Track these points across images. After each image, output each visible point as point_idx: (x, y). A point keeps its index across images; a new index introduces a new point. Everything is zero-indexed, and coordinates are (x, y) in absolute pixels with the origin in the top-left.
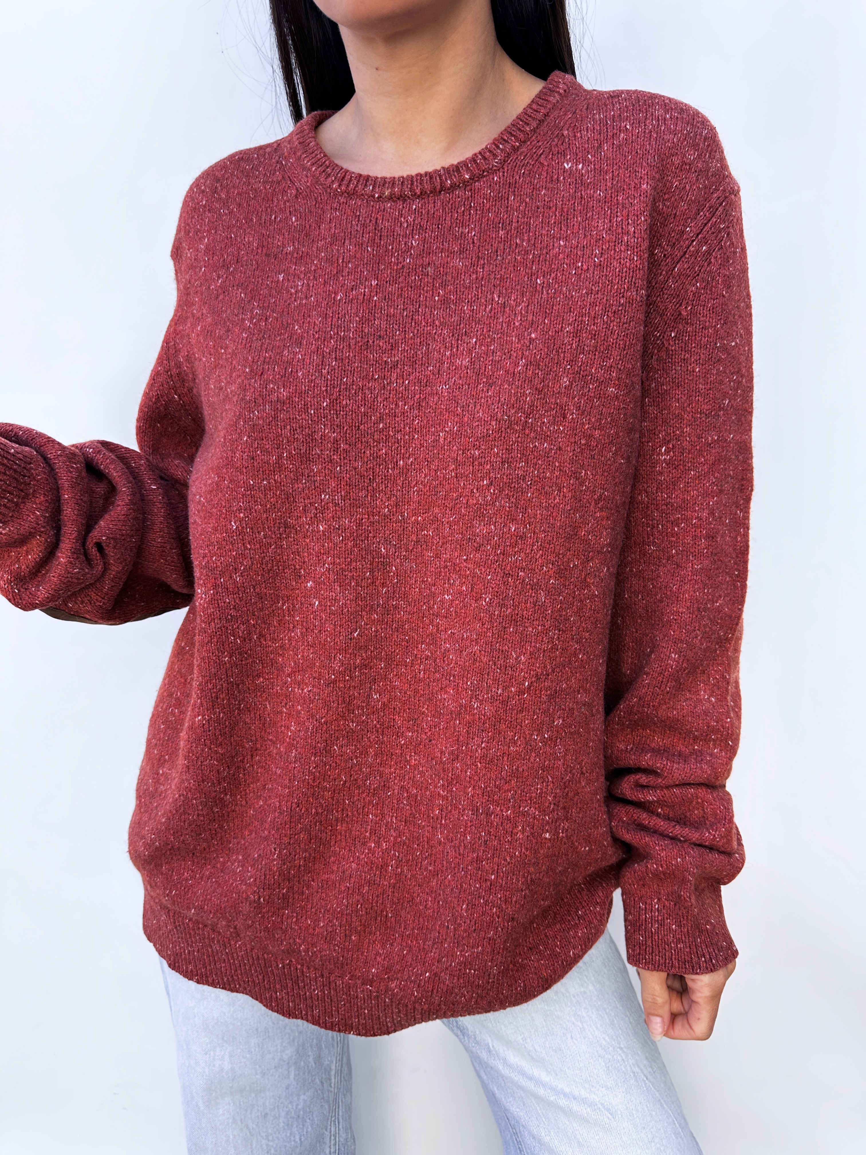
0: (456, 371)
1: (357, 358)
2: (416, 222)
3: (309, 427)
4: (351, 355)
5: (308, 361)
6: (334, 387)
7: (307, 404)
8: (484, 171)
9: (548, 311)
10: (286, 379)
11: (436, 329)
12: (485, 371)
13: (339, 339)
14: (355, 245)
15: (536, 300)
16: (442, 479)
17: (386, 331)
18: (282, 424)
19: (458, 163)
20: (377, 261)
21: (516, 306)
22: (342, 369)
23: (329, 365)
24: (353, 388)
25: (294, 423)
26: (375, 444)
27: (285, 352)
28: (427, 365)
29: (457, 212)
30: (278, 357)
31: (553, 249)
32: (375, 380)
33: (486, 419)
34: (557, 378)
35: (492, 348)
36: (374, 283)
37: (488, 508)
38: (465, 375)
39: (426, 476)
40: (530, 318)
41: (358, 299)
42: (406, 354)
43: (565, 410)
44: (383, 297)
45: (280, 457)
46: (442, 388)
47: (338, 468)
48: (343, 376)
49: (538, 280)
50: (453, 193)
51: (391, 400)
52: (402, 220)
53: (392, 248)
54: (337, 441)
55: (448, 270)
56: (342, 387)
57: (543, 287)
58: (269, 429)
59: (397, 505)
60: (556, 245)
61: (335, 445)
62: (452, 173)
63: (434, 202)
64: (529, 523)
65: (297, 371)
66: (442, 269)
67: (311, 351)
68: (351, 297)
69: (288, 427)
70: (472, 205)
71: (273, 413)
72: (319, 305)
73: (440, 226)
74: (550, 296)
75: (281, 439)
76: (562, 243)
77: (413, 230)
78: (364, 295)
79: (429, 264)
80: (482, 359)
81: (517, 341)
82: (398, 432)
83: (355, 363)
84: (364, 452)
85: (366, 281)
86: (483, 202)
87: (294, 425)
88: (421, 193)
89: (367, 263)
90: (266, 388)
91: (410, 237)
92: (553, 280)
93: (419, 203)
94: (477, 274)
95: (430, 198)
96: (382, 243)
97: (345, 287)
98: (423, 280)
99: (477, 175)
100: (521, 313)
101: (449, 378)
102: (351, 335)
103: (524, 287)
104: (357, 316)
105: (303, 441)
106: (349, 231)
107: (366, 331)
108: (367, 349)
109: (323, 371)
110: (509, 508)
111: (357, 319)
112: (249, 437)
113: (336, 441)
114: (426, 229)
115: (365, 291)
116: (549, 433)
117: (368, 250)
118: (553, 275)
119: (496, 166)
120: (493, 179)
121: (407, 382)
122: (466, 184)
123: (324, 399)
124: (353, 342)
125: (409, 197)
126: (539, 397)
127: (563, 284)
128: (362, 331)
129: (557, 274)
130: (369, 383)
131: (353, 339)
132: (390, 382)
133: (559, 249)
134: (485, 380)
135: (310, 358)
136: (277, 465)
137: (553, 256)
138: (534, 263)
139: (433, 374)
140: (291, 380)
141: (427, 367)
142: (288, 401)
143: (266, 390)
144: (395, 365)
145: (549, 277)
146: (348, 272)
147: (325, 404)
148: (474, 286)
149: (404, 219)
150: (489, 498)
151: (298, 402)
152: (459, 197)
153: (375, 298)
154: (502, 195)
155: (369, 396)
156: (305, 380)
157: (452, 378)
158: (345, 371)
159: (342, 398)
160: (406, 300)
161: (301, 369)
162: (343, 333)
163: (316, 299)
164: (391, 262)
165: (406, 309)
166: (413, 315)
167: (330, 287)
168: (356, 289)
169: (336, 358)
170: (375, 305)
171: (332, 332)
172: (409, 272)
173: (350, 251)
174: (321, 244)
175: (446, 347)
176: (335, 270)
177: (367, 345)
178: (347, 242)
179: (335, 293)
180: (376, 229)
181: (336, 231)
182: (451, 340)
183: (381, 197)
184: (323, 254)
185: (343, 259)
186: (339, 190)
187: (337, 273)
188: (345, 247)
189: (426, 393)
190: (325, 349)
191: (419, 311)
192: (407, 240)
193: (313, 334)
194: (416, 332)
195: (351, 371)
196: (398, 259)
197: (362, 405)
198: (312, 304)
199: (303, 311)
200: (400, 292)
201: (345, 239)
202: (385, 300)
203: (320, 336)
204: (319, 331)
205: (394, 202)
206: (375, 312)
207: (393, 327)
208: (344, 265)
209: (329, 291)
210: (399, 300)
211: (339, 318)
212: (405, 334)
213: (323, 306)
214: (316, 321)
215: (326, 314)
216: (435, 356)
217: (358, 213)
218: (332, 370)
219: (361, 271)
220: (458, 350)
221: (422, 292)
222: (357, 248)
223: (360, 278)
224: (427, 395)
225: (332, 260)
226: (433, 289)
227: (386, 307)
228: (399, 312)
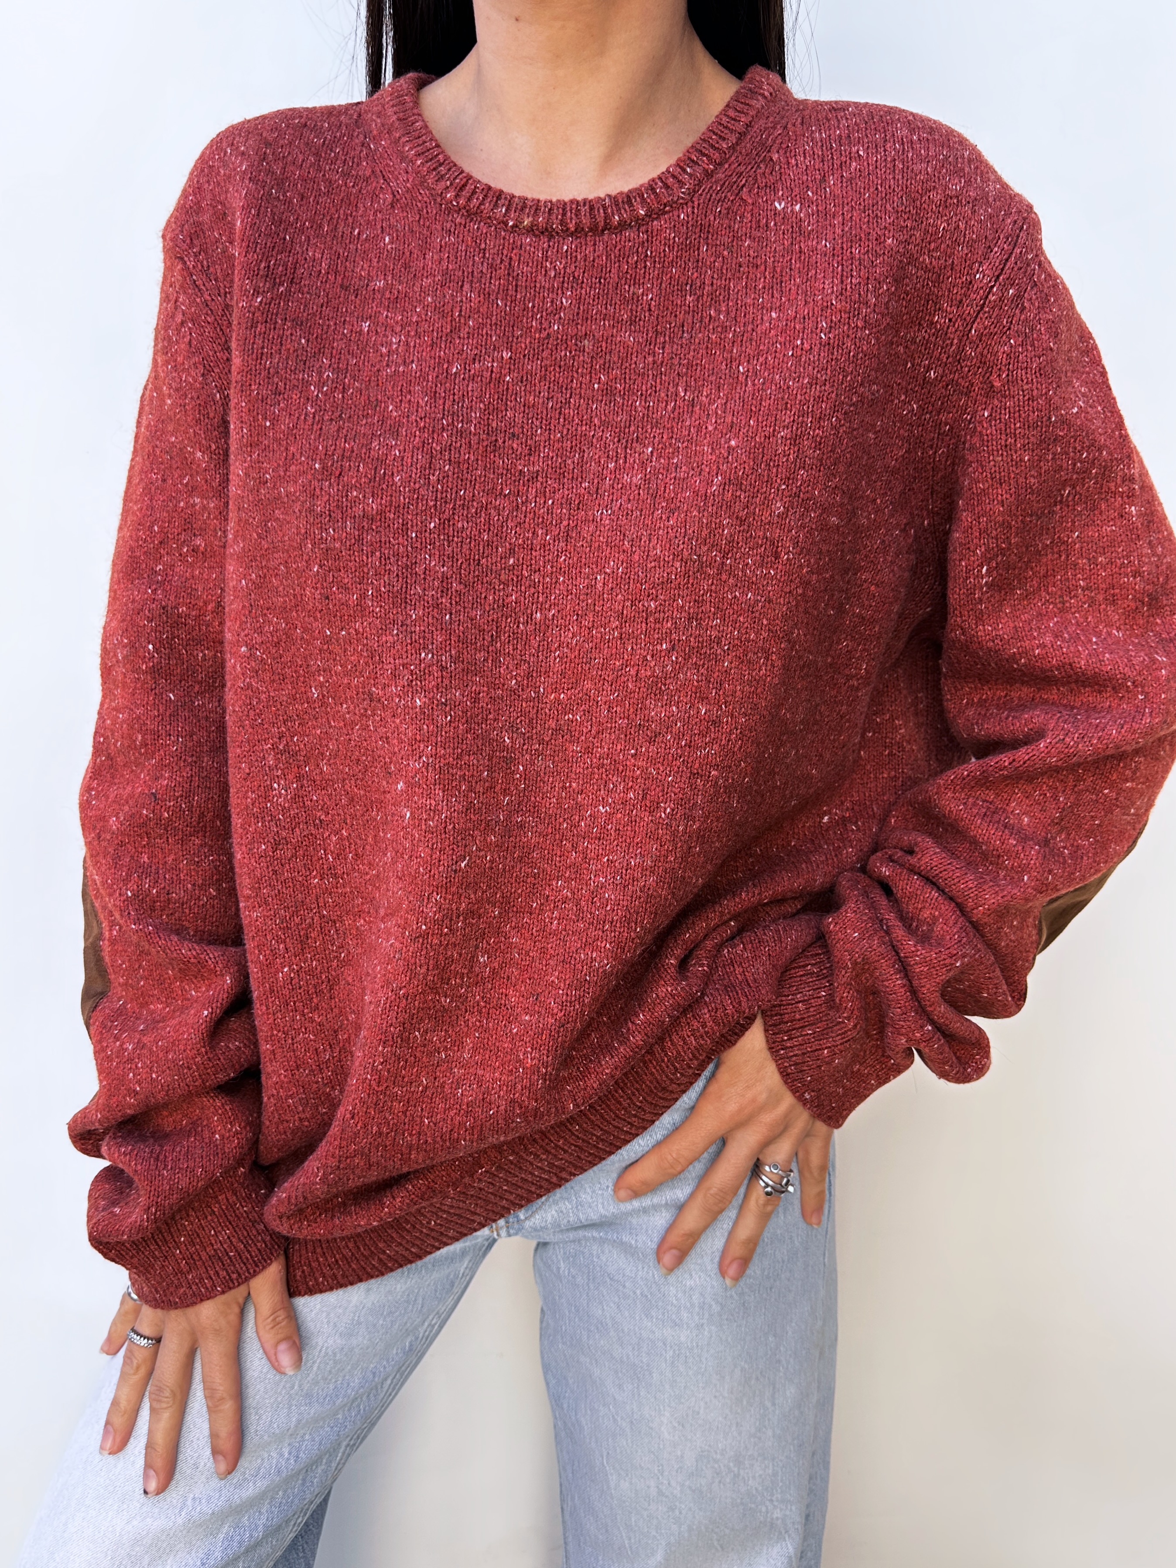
0: (623, 491)
1: (480, 462)
2: (568, 270)
3: (408, 555)
4: (472, 458)
5: (409, 460)
6: (446, 502)
7: (407, 523)
8: (665, 206)
9: (754, 409)
10: (376, 484)
11: (595, 430)
12: (664, 492)
13: (454, 432)
14: (479, 292)
15: (737, 395)
16: (599, 641)
17: (522, 427)
18: (369, 549)
19: (630, 191)
20: (511, 323)
21: (709, 404)
22: (458, 477)
23: (440, 469)
24: (473, 506)
25: (386, 548)
26: (501, 586)
27: (375, 444)
28: (580, 479)
29: (628, 262)
30: (364, 450)
31: (762, 324)
32: (505, 496)
33: (666, 559)
34: (767, 503)
35: (675, 461)
36: (506, 355)
37: (668, 682)
38: (637, 497)
39: (574, 635)
40: (729, 419)
41: (482, 376)
42: (550, 462)
43: (778, 547)
44: (519, 378)
45: (363, 596)
46: (602, 513)
47: (447, 617)
48: (459, 487)
49: (741, 368)
50: (621, 234)
51: (527, 526)
52: (548, 265)
53: (533, 307)
54: (447, 578)
55: (614, 347)
56: (458, 503)
57: (747, 376)
58: (350, 555)
59: (529, 676)
60: (765, 318)
61: (444, 584)
62: (621, 205)
63: (595, 245)
64: (725, 703)
65: (393, 475)
66: (604, 344)
67: (414, 447)
68: (472, 372)
69: (378, 554)
70: (649, 253)
71: (356, 533)
72: (424, 377)
73: (602, 281)
74: (756, 387)
75: (366, 571)
76: (774, 315)
77: (563, 282)
78: (492, 371)
79: (586, 334)
80: (660, 476)
81: (710, 451)
82: (535, 572)
83: (476, 469)
84: (485, 597)
85: (494, 350)
86: (664, 250)
87: (386, 551)
88: (576, 230)
89: (496, 324)
90: (347, 496)
91: (560, 292)
92: (761, 365)
93: (572, 242)
94: (654, 356)
95: (588, 239)
96: (518, 297)
97: (464, 355)
98: (576, 358)
99: (656, 210)
100: (717, 413)
101: (612, 500)
102: (473, 429)
103: (720, 378)
104: (481, 401)
105: (398, 575)
106: (470, 270)
107: (494, 425)
108: (495, 451)
109: (431, 477)
110: (698, 681)
111: (482, 405)
112: (320, 566)
113: (445, 578)
114: (583, 282)
115: (492, 366)
116: (754, 579)
117: (498, 305)
118: (761, 360)
119: (683, 198)
120: (679, 216)
121: (550, 502)
122: (640, 222)
123: (431, 518)
124: (474, 439)
125: (557, 233)
126: (742, 528)
127: (776, 370)
128: (489, 425)
129: (766, 358)
130: (495, 500)
131: (475, 434)
132: (526, 501)
133: (770, 323)
134: (664, 504)
135: (412, 457)
136: (359, 608)
137: (762, 333)
138: (736, 344)
139: (589, 492)
140: (384, 486)
141: (581, 483)
142: (378, 517)
143: (347, 500)
144: (534, 477)
145: (755, 362)
146: (468, 333)
147: (432, 525)
148: (650, 372)
149: (551, 264)
150: (669, 668)
151: (394, 519)
152: (630, 241)
153: (508, 378)
154: (691, 242)
155: (496, 518)
156: (405, 487)
157: (617, 501)
158: (462, 480)
159: (456, 518)
160: (552, 385)
161: (398, 472)
162: (460, 425)
163: (419, 368)
164: (532, 326)
165: (552, 397)
166: (561, 408)
167: (440, 351)
168: (480, 361)
169: (450, 460)
170: (508, 389)
171: (444, 422)
172: (557, 344)
173: (471, 301)
174: (426, 282)
175: (608, 456)
176: (448, 327)
177: (495, 445)
178: (467, 287)
179: (448, 362)
180: (509, 274)
181: (450, 267)
182: (617, 448)
183: (517, 226)
184: (429, 299)
185: (461, 311)
186: (455, 203)
187: (451, 331)
188: (464, 293)
189: (577, 519)
190: (434, 445)
191: (570, 402)
192: (555, 296)
193: (416, 421)
194: (565, 432)
195: (471, 482)
196: (541, 323)
197: (484, 531)
198: (413, 374)
199: (400, 384)
200: (543, 372)
201: (463, 281)
202: (522, 382)
203: (427, 425)
204: (425, 417)
205: (536, 236)
206: (507, 399)
207: (532, 422)
208: (462, 321)
209: (440, 357)
210: (542, 384)
211: (454, 400)
212: (550, 434)
213: (430, 379)
214: (420, 401)
215: (436, 392)
216: (592, 468)
217: (483, 246)
218: (444, 478)
219: (487, 334)
220: (625, 462)
221: (575, 375)
222: (482, 298)
223: (486, 344)
224: (579, 522)
225: (443, 311)
226: (591, 373)
227: (523, 393)
228: (541, 401)
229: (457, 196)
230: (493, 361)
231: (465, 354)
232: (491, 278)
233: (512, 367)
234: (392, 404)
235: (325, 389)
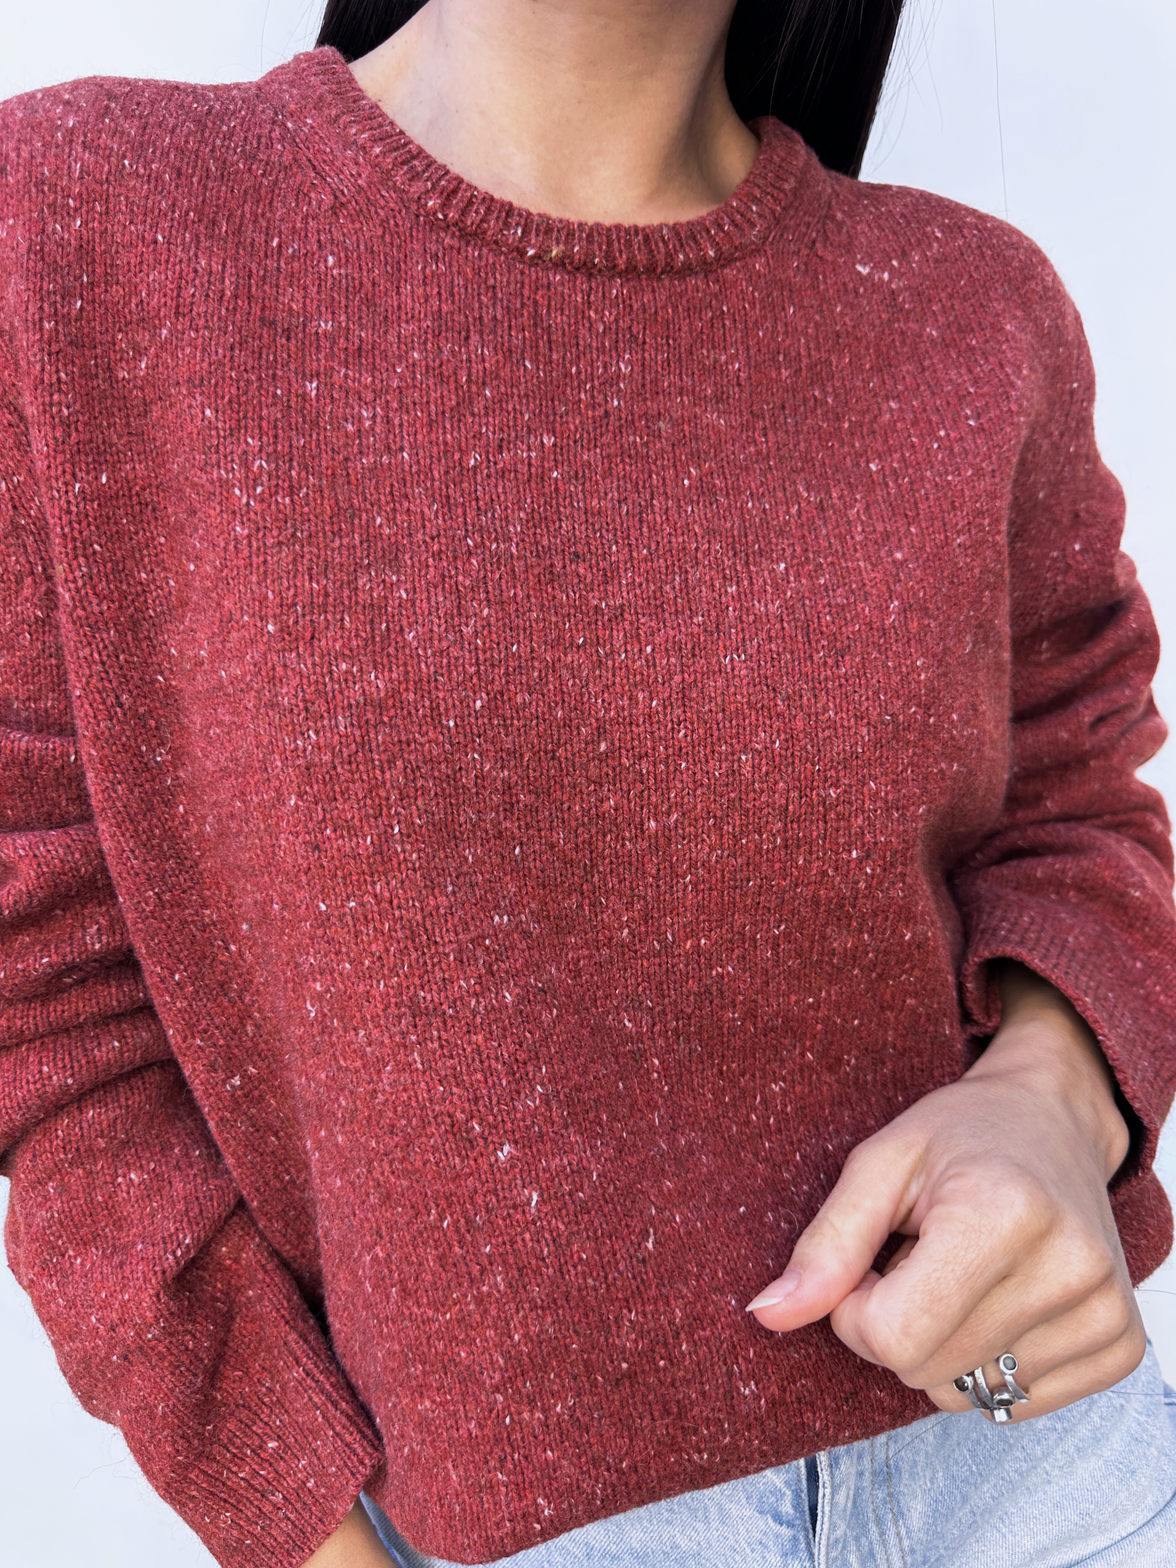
0: (758, 626)
1: (533, 600)
3: (446, 759)
4: (520, 594)
5: (425, 605)
6: (493, 666)
7: (438, 705)
8: (739, 249)
9: (909, 513)
11: (697, 541)
12: (820, 625)
13: (487, 557)
15: (880, 498)
17: (588, 543)
20: (549, 395)
21: (846, 508)
22: (504, 625)
23: (475, 615)
24: (533, 667)
25: (410, 752)
26: (592, 788)
28: (688, 612)
29: (701, 319)
30: (345, 592)
32: (578, 647)
33: (845, 723)
34: (958, 635)
35: (822, 582)
36: (548, 440)
37: (859, 903)
38: (780, 633)
39: (712, 849)
41: (516, 471)
42: (638, 591)
44: (573, 474)
45: (385, 836)
46: (732, 660)
47: (517, 851)
48: (509, 639)
49: (872, 466)
50: (687, 281)
51: (618, 689)
52: (592, 314)
53: (579, 372)
54: (510, 788)
55: (700, 432)
57: (884, 476)
58: (350, 771)
59: (646, 918)
61: (507, 799)
63: (654, 291)
65: (402, 630)
66: (686, 427)
67: (428, 582)
68: (501, 465)
70: (725, 309)
71: (358, 733)
73: (671, 341)
75: (383, 794)
76: (893, 405)
77: (617, 341)
78: (530, 465)
79: (659, 414)
80: (806, 602)
82: (640, 758)
83: (530, 610)
84: (569, 808)
85: (528, 434)
86: (744, 307)
87: (412, 757)
88: (627, 268)
89: (527, 396)
90: (331, 672)
91: (614, 353)
92: (899, 463)
93: (622, 286)
95: (646, 282)
97: (484, 440)
98: (651, 445)
99: (726, 254)
101: (744, 640)
102: (515, 551)
103: (849, 476)
104: (520, 509)
105: (436, 794)
108: (552, 581)
109: (464, 629)
110: (903, 898)
111: (522, 515)
112: (300, 796)
113: (508, 787)
114: (645, 342)
115: (529, 457)
116: (962, 742)
118: (896, 456)
119: (754, 243)
120: (754, 266)
121: (649, 649)
123: (475, 693)
124: (519, 566)
125: (601, 270)
127: (923, 466)
128: (537, 543)
129: (903, 454)
130: (566, 655)
131: (519, 559)
132: (612, 652)
133: (893, 415)
134: (824, 643)
135: (429, 599)
136: (378, 858)
137: (885, 425)
138: (855, 436)
139: (705, 631)
140: (391, 650)
141: (691, 618)
142: (390, 703)
143: (331, 679)
144: (618, 616)
145: (889, 459)
147: (479, 704)
149: (596, 313)
150: (862, 884)
151: (415, 701)
152: (698, 291)
153: (555, 474)
155: (570, 683)
156: (425, 649)
157: (751, 640)
158: (511, 629)
159: (512, 688)
160: (622, 482)
161: (410, 624)
162: (494, 546)
163: (415, 458)
164: (580, 400)
165: (626, 499)
166: (641, 513)
167: (444, 433)
168: (509, 450)
169: (488, 601)
170: (557, 490)
171: (470, 542)
172: (621, 426)
173: (483, 360)
174: (406, 329)
175: (724, 577)
176: (453, 397)
177: (551, 572)
178: (475, 338)
179: (460, 450)
180: (535, 325)
181: (445, 308)
182: (734, 563)
183: (540, 257)
184: (416, 355)
185: (469, 375)
186: (440, 216)
187: (458, 404)
188: (472, 348)
189: (695, 672)
190: (460, 578)
191: (652, 505)
192: (607, 359)
193: (425, 541)
194: (653, 547)
195: (525, 630)
196: (593, 397)
197: (557, 704)
198: (407, 468)
199: (387, 483)
200: (606, 465)
201: (468, 331)
202: (577, 478)
203: (444, 548)
204: (439, 535)
205: (569, 273)
206: (558, 504)
207: (602, 536)
208: (474, 388)
209: (446, 443)
210: (608, 481)
211: (479, 509)
212: (631, 551)
213: (437, 476)
214: (426, 510)
215: (448, 497)
216: (704, 594)
217: (491, 282)
218: (483, 627)
219: (514, 409)
220: (751, 583)
221: (654, 468)
222: (500, 357)
223: (515, 425)
224: (699, 676)
225: (441, 374)
226: (675, 466)
227: (581, 496)
228: (610, 505)
229: (444, 206)
230: (529, 450)
231: (484, 438)
232: (510, 327)
233: (559, 458)
234: (379, 514)
235: (259, 490)
